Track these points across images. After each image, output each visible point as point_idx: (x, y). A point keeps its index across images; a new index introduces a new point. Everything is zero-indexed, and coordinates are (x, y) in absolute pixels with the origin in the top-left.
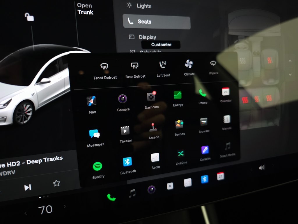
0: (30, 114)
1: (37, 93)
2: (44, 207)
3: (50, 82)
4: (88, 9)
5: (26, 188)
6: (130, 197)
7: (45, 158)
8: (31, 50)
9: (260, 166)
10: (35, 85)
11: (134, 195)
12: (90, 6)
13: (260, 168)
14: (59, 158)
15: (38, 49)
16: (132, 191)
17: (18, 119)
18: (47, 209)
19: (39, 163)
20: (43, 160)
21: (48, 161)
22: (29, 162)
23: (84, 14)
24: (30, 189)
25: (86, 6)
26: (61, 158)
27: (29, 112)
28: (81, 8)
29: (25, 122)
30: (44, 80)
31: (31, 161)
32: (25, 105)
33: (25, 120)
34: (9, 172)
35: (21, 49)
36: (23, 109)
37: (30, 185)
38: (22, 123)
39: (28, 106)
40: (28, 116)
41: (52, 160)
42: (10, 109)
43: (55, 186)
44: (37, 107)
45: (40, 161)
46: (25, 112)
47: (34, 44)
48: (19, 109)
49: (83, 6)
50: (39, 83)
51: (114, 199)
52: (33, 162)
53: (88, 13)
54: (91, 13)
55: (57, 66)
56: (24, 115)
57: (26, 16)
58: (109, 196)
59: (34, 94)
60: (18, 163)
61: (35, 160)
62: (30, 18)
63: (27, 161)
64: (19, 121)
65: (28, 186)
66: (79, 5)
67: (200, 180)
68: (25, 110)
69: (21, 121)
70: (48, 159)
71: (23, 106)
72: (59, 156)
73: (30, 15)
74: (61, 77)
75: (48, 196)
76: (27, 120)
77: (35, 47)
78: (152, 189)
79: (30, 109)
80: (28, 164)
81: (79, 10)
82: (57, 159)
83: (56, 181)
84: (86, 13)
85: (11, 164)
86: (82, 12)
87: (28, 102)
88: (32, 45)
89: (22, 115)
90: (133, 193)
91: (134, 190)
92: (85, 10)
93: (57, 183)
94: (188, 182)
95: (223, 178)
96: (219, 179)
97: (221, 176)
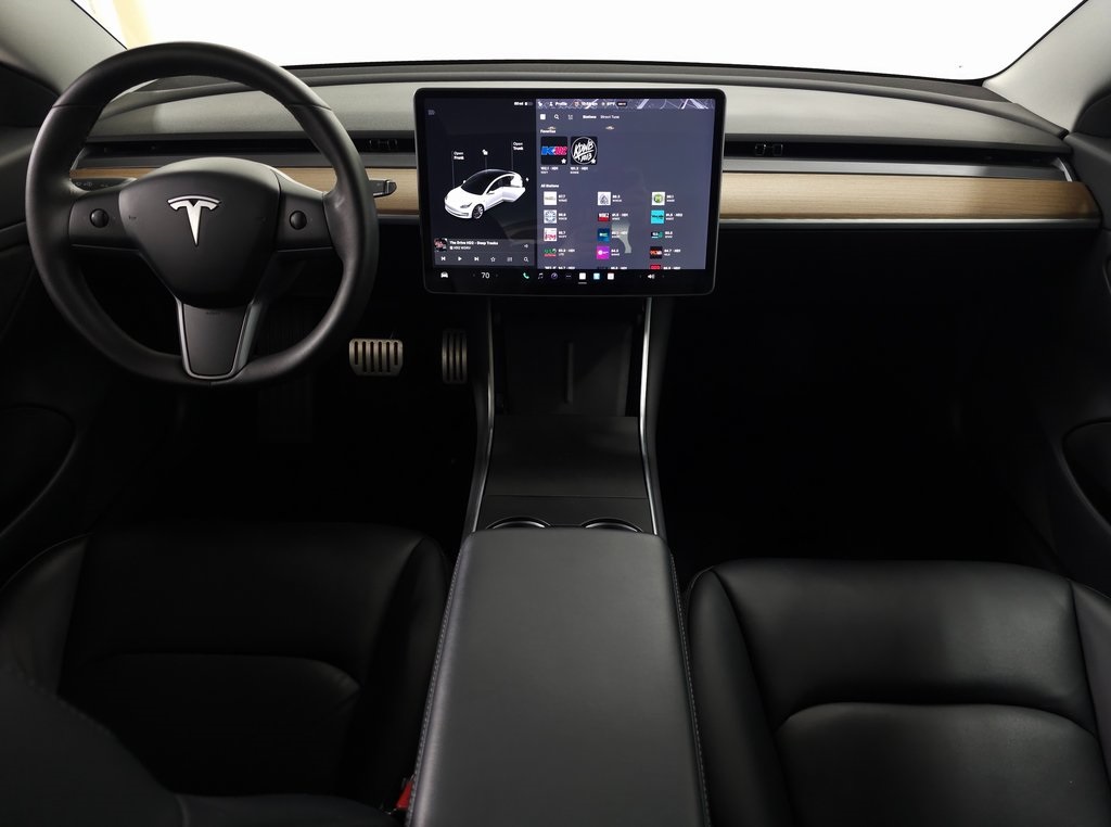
0: (482, 213)
1: (486, 200)
3: (494, 193)
4: (520, 146)
5: (476, 259)
6: (539, 278)
8: (484, 174)
10: (485, 195)
11: (542, 278)
12: (521, 144)
13: (650, 276)
15: (489, 173)
16: (540, 274)
18: (486, 275)
19: (484, 245)
20: (487, 243)
22: (479, 243)
23: (518, 149)
24: (478, 260)
25: (519, 144)
26: (497, 243)
28: (516, 146)
30: (491, 192)
32: (479, 208)
34: (468, 248)
35: (480, 172)
37: (478, 258)
39: (482, 208)
41: (491, 243)
42: (470, 211)
43: (492, 261)
44: (486, 209)
45: (485, 243)
48: (475, 210)
49: (517, 144)
50: (488, 194)
51: (528, 278)
53: (520, 148)
54: (522, 148)
55: (499, 183)
57: (483, 152)
58: (524, 274)
59: (484, 200)
60: (473, 243)
61: (482, 242)
62: (485, 153)
66: (515, 144)
67: (593, 276)
69: (476, 217)
70: (489, 243)
75: (487, 267)
76: (480, 216)
78: (555, 276)
79: (483, 210)
81: (514, 148)
82: (495, 243)
85: (469, 243)
86: (516, 148)
87: (481, 205)
88: (486, 170)
90: (541, 276)
91: (542, 274)
92: (518, 147)
93: (493, 259)
94: (583, 276)
95: (613, 277)
96: (609, 277)
97: (611, 276)
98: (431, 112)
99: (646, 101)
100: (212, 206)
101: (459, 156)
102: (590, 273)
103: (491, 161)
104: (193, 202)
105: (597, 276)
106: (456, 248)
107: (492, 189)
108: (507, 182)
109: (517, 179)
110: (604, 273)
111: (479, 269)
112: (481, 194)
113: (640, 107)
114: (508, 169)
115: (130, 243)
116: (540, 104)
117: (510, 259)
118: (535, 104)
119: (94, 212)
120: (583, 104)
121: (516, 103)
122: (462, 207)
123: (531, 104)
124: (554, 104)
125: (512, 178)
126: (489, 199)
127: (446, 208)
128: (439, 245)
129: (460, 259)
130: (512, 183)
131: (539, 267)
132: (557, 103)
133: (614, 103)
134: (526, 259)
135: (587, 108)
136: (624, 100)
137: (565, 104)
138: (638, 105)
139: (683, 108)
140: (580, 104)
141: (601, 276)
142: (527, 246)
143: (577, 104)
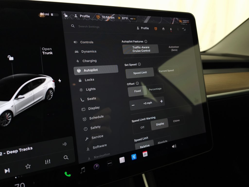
0: (10, 119)
1: (15, 106)
2: (18, 184)
3: (24, 97)
4: (49, 51)
5: (6, 171)
6: (81, 173)
7: (20, 149)
8: (12, 78)
9: (173, 145)
10: (13, 100)
11: (84, 171)
12: (51, 49)
13: (173, 147)
14: (30, 149)
15: (16, 78)
16: (82, 169)
17: (2, 123)
18: (21, 186)
19: (16, 153)
20: (19, 151)
21: (22, 151)
22: (8, 152)
23: (47, 54)
24: (9, 172)
25: (48, 49)
26: (31, 148)
27: (9, 118)
28: (44, 51)
29: (6, 125)
30: (20, 96)
31: (10, 151)
32: (6, 114)
33: (6, 123)
35: (5, 78)
36: (5, 116)
37: (9, 169)
38: (4, 126)
39: (9, 114)
40: (8, 121)
41: (24, 150)
43: (27, 168)
44: (15, 114)
45: (16, 151)
46: (7, 119)
47: (14, 74)
49: (46, 49)
50: (17, 99)
51: (69, 175)
52: (11, 152)
53: (49, 53)
54: (51, 53)
55: (29, 87)
56: (6, 120)
57: (8, 57)
58: (66, 173)
59: (13, 106)
60: (1, 153)
61: (12, 151)
62: (11, 59)
63: (7, 152)
64: (2, 125)
65: (8, 170)
66: (43, 49)
67: (131, 157)
68: (6, 117)
69: (4, 124)
70: (22, 150)
71: (5, 114)
72: (30, 147)
73: (11, 57)
74: (32, 94)
75: (22, 176)
76: (8, 123)
77: (14, 76)
78: (97, 166)
79: (10, 116)
80: (8, 154)
81: (43, 52)
82: (29, 149)
83: (28, 164)
84: (48, 53)
86: (45, 53)
87: (8, 111)
88: (12, 75)
89: (4, 121)
90: (83, 170)
91: (84, 168)
92: (48, 52)
93: (28, 166)
94: (122, 160)
95: (147, 155)
96: (144, 156)
97: (145, 154)
99: (149, 17)
105: (134, 157)
107: (20, 93)
109: (48, 81)
112: (9, 100)
116: (66, 16)
117: (48, 162)
118: (61, 16)
120: (104, 17)
121: (41, 14)
123: (57, 15)
124: (78, 16)
126: (18, 104)
131: (80, 162)
132: (81, 16)
133: (127, 18)
134: (66, 157)
135: (107, 20)
136: (133, 16)
137: (89, 17)
138: (144, 20)
139: (173, 23)
140: (101, 17)
141: (137, 156)
142: (65, 144)
143: (98, 17)
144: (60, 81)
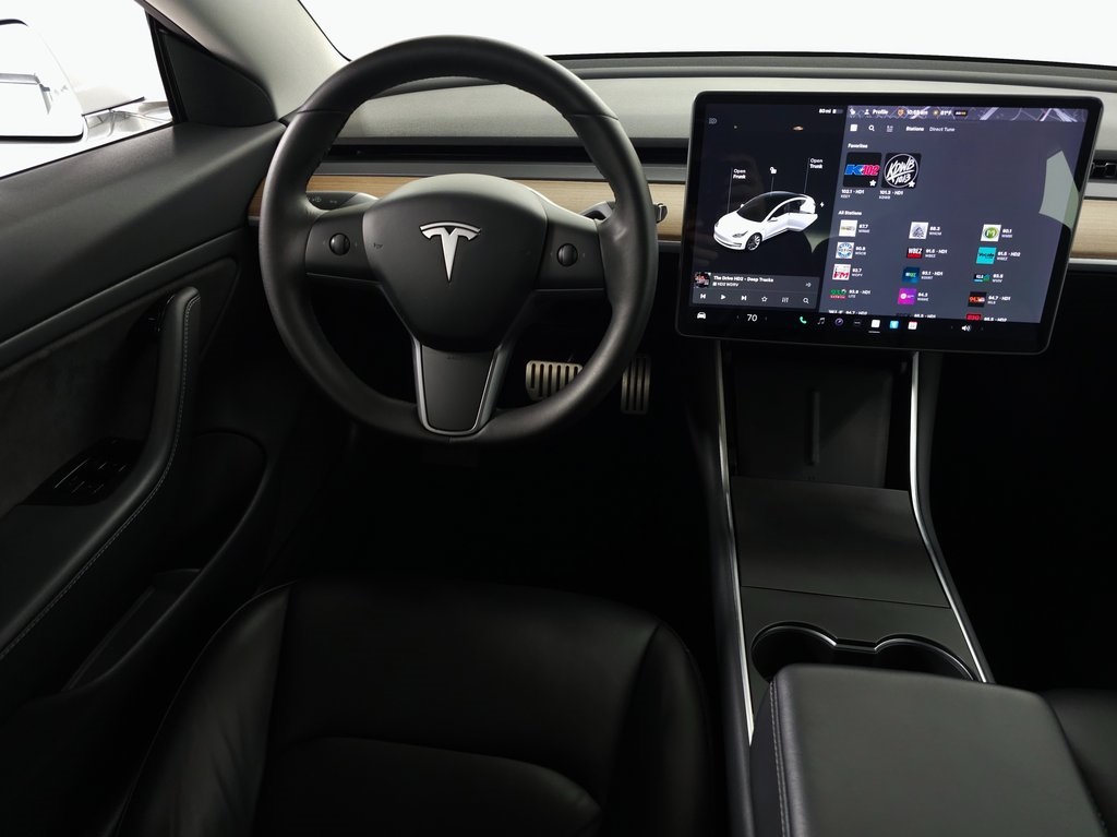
0: (758, 244)
1: (766, 229)
2: (751, 315)
3: (778, 220)
4: (819, 164)
5: (743, 298)
6: (819, 324)
8: (768, 197)
10: (766, 222)
11: (822, 323)
12: (821, 161)
13: (964, 328)
14: (771, 280)
16: (821, 319)
17: (749, 246)
18: (753, 317)
20: (759, 280)
21: (762, 281)
22: (749, 279)
23: (815, 168)
24: (745, 299)
25: (818, 161)
27: (758, 242)
28: (813, 163)
29: (754, 249)
30: (773, 219)
31: (751, 278)
32: (756, 237)
33: (754, 247)
34: (734, 284)
35: (763, 195)
36: (754, 239)
37: (746, 297)
39: (758, 237)
40: (756, 245)
41: (765, 280)
42: (743, 241)
43: (763, 301)
44: (764, 239)
45: (756, 280)
46: (755, 242)
47: (773, 191)
48: (751, 240)
49: (815, 161)
50: (770, 220)
51: (805, 322)
53: (819, 167)
54: (821, 167)
55: (785, 208)
56: (754, 244)
57: (771, 170)
58: (801, 318)
59: (764, 228)
60: (742, 278)
61: (754, 279)
62: (774, 171)
64: (749, 248)
66: (812, 161)
67: (889, 324)
69: (751, 248)
70: (763, 279)
71: (754, 237)
73: (775, 168)
75: (756, 307)
77: (772, 194)
78: (840, 322)
79: (759, 240)
81: (812, 165)
82: (769, 280)
83: (765, 297)
84: (817, 167)
85: (737, 279)
86: (814, 166)
87: (759, 234)
88: (771, 192)
89: (752, 244)
90: (822, 321)
91: (823, 319)
92: (816, 164)
93: (764, 299)
94: (876, 324)
95: (915, 328)
96: (910, 327)
97: (913, 326)
98: (713, 121)
99: (993, 110)
100: (470, 236)
101: (739, 175)
102: (885, 321)
103: (779, 183)
104: (449, 230)
105: (894, 324)
106: (720, 284)
107: (775, 215)
108: (795, 208)
109: (809, 204)
110: (904, 321)
111: (745, 310)
112: (761, 221)
113: (985, 118)
114: (800, 191)
115: (370, 274)
116: (853, 112)
117: (785, 300)
118: (846, 111)
119: (334, 236)
120: (909, 112)
121: (821, 111)
122: (735, 236)
123: (841, 111)
124: (870, 112)
125: (801, 203)
126: (769, 228)
127: (715, 236)
128: (700, 280)
129: (723, 297)
130: (802, 208)
131: (821, 311)
132: (874, 111)
133: (950, 112)
134: (806, 300)
135: (913, 118)
136: (964, 108)
137: (886, 112)
138: (982, 114)
139: (1043, 120)
140: (905, 112)
141: (899, 324)
142: (809, 285)
143: (901, 112)
144: (822, 205)
